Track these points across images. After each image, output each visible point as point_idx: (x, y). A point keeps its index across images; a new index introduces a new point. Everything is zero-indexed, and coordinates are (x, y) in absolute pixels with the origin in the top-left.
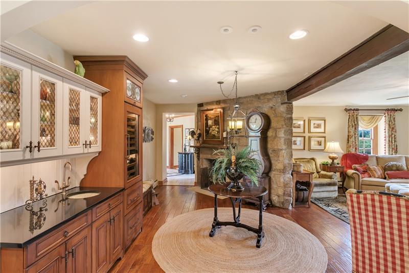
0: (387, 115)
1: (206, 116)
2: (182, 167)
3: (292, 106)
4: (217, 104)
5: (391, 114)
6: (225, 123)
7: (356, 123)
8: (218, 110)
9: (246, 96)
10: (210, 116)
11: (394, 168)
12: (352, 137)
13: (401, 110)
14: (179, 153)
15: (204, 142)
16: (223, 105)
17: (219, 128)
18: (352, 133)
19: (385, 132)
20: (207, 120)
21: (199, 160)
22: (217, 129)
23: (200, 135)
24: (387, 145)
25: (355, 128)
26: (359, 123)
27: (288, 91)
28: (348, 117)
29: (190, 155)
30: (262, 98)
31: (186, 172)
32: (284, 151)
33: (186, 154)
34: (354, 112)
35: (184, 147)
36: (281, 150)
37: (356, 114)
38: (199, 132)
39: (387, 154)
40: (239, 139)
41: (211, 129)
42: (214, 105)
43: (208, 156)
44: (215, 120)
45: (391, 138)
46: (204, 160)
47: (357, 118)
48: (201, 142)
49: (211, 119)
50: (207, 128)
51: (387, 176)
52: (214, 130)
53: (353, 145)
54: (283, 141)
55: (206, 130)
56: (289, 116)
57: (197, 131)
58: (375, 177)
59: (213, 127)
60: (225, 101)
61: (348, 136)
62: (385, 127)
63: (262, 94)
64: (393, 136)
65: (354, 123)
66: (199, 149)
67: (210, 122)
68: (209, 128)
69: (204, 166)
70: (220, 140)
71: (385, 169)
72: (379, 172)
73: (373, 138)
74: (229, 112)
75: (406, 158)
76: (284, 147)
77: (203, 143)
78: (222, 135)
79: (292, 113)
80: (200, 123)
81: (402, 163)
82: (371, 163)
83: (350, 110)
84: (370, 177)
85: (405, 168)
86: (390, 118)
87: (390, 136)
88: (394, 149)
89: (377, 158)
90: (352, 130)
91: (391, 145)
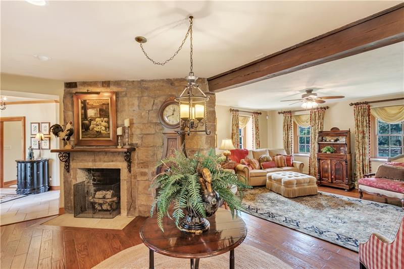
0: (254, 116)
1: (84, 102)
2: (26, 183)
3: (215, 97)
4: (103, 86)
5: (256, 116)
6: (119, 114)
8: (106, 95)
9: (152, 79)
10: (91, 103)
11: (265, 160)
12: (235, 134)
14: (18, 162)
15: (79, 143)
16: (115, 89)
17: (108, 122)
18: (235, 131)
19: (253, 131)
20: (85, 108)
21: (68, 172)
22: (104, 124)
23: (71, 133)
24: (254, 141)
25: (237, 127)
26: (239, 122)
27: (210, 80)
28: (232, 117)
29: (41, 164)
30: (176, 84)
31: (35, 190)
32: (205, 152)
33: (34, 162)
35: (28, 152)
36: (202, 150)
37: (237, 114)
38: (69, 126)
39: (255, 148)
40: (142, 137)
41: (93, 122)
42: (98, 87)
43: (86, 164)
44: (100, 110)
46: (79, 171)
47: (238, 118)
48: (72, 143)
49: (93, 107)
50: (87, 122)
51: (262, 166)
52: (99, 125)
53: (236, 142)
54: (205, 140)
55: (83, 125)
56: (212, 109)
57: (65, 126)
58: (256, 169)
59: (97, 119)
60: (118, 83)
62: (253, 126)
63: (177, 80)
64: (258, 133)
65: (236, 122)
66: (69, 154)
67: (91, 113)
68: (90, 122)
69: (79, 180)
70: (111, 138)
71: (260, 161)
72: (257, 165)
73: (243, 135)
74: (125, 99)
75: (269, 151)
76: (206, 147)
77: (76, 145)
78: (115, 132)
79: (215, 105)
80: (70, 113)
81: (268, 155)
82: (250, 157)
83: (233, 110)
84: (253, 169)
85: (271, 159)
86: (255, 119)
87: (256, 134)
88: (258, 145)
89: (253, 152)
90: (235, 128)
91: (256, 141)
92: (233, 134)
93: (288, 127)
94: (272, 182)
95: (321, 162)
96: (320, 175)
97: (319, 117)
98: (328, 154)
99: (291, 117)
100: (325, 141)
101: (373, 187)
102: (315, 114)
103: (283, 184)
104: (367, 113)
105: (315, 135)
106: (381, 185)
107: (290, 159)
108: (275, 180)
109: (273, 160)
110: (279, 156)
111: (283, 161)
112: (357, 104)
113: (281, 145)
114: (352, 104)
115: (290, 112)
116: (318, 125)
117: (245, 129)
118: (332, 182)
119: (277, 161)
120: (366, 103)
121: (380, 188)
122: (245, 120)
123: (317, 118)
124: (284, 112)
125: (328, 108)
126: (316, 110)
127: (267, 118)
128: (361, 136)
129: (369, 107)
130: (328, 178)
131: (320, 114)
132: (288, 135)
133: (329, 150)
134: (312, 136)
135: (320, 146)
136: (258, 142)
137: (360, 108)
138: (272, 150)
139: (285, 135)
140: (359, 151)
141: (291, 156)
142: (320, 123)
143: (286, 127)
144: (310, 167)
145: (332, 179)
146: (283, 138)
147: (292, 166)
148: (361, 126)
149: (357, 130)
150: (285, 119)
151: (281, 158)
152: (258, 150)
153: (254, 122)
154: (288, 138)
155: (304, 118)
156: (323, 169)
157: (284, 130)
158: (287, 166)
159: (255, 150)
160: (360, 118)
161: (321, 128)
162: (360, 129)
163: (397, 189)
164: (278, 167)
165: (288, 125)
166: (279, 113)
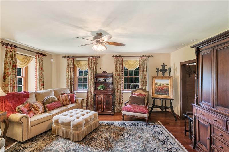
0: (38, 57)
5: (41, 57)
7: (14, 60)
11: (50, 101)
12: (10, 75)
13: (45, 55)
18: (10, 71)
19: (36, 71)
24: (38, 81)
25: (13, 66)
26: (17, 60)
28: (5, 52)
34: (11, 48)
37: (14, 50)
39: (38, 89)
45: (40, 76)
47: (15, 55)
51: (47, 109)
53: (11, 83)
58: (39, 113)
61: (5, 73)
62: (36, 67)
64: (42, 74)
65: (12, 59)
71: (44, 103)
72: (41, 108)
73: (24, 76)
75: (54, 91)
81: (53, 95)
82: (32, 100)
83: (7, 44)
84: (35, 114)
85: (56, 99)
86: (40, 60)
87: (40, 74)
88: (42, 85)
89: (36, 94)
90: (10, 67)
91: (40, 82)
92: (7, 75)
93: (70, 70)
94: (59, 127)
95: (97, 96)
96: (96, 107)
97: (94, 63)
98: (102, 91)
99: (73, 61)
100: (99, 81)
101: (131, 112)
102: (91, 61)
103: (71, 128)
104: (121, 63)
105: (91, 77)
106: (136, 110)
107: (73, 96)
108: (62, 124)
109: (59, 99)
110: (64, 96)
111: (68, 99)
112: (116, 57)
113: (64, 85)
114: (113, 56)
115: (73, 57)
116: (93, 69)
117: (26, 69)
118: (104, 111)
119: (63, 99)
120: (121, 56)
121: (135, 112)
122: (27, 60)
123: (93, 64)
124: (68, 57)
125: (100, 57)
126: (92, 58)
127: (52, 60)
128: (118, 77)
129: (122, 59)
130: (101, 108)
131: (95, 61)
132: (71, 76)
133: (102, 88)
134: (89, 77)
135: (96, 85)
136: (42, 83)
137: (118, 59)
138: (56, 90)
139: (68, 76)
140: (117, 87)
141: (74, 93)
142: (94, 67)
143: (69, 69)
144: (87, 100)
145: (104, 108)
146: (66, 79)
147: (75, 102)
148: (118, 71)
149: (116, 74)
150: (68, 63)
151: (65, 97)
152: (42, 91)
153: (38, 63)
154: (71, 78)
155: (82, 63)
156: (98, 102)
157: (67, 72)
158: (71, 103)
159: (38, 91)
160: (118, 66)
161: (95, 71)
162: (118, 73)
163: (144, 112)
164: (63, 105)
165: (70, 68)
166: (63, 57)
